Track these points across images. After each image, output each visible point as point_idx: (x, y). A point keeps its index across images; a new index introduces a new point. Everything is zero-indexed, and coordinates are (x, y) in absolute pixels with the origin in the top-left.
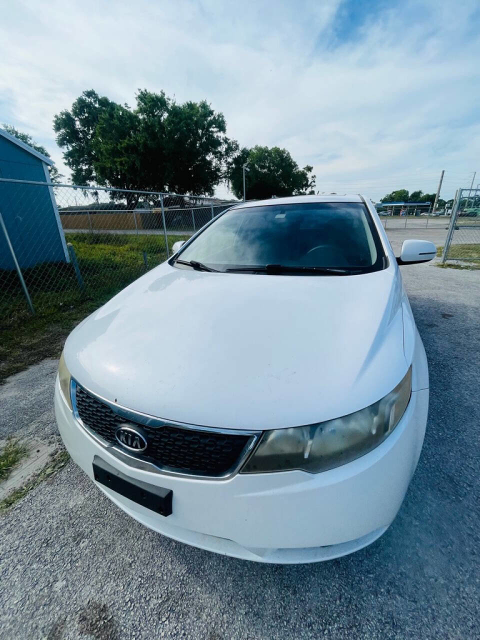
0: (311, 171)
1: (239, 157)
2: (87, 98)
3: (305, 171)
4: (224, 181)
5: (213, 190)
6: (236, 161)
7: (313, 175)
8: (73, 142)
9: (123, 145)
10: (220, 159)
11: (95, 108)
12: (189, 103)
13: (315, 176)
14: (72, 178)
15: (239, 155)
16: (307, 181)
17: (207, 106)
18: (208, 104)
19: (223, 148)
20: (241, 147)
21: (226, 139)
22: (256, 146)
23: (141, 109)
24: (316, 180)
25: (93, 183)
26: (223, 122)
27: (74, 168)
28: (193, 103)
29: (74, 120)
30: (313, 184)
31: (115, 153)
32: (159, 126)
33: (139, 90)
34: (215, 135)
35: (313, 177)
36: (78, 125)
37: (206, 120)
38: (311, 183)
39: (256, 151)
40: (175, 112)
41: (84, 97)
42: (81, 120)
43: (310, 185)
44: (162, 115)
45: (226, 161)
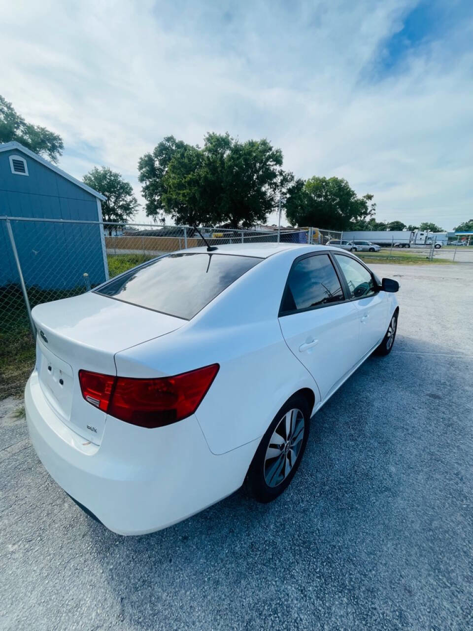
0: (371, 199)
1: (293, 187)
2: (167, 143)
3: (365, 199)
4: (277, 210)
5: (265, 218)
6: (290, 191)
7: (373, 203)
8: (151, 178)
9: (186, 180)
10: (274, 190)
11: (172, 150)
12: (251, 141)
13: (375, 204)
14: (146, 207)
15: (293, 185)
16: (367, 209)
17: (267, 143)
18: (268, 141)
19: (278, 180)
20: (296, 179)
21: (282, 171)
22: (314, 177)
23: (207, 148)
24: (376, 208)
25: (161, 211)
26: (281, 156)
27: (149, 199)
28: (254, 141)
29: (154, 160)
30: (373, 212)
31: (180, 186)
32: (220, 162)
33: (208, 133)
34: (272, 168)
35: (373, 205)
36: (157, 164)
37: (265, 155)
38: (371, 211)
39: (313, 181)
40: (237, 150)
41: (164, 142)
42: (160, 161)
43: (369, 213)
44: (224, 153)
45: (281, 191)
